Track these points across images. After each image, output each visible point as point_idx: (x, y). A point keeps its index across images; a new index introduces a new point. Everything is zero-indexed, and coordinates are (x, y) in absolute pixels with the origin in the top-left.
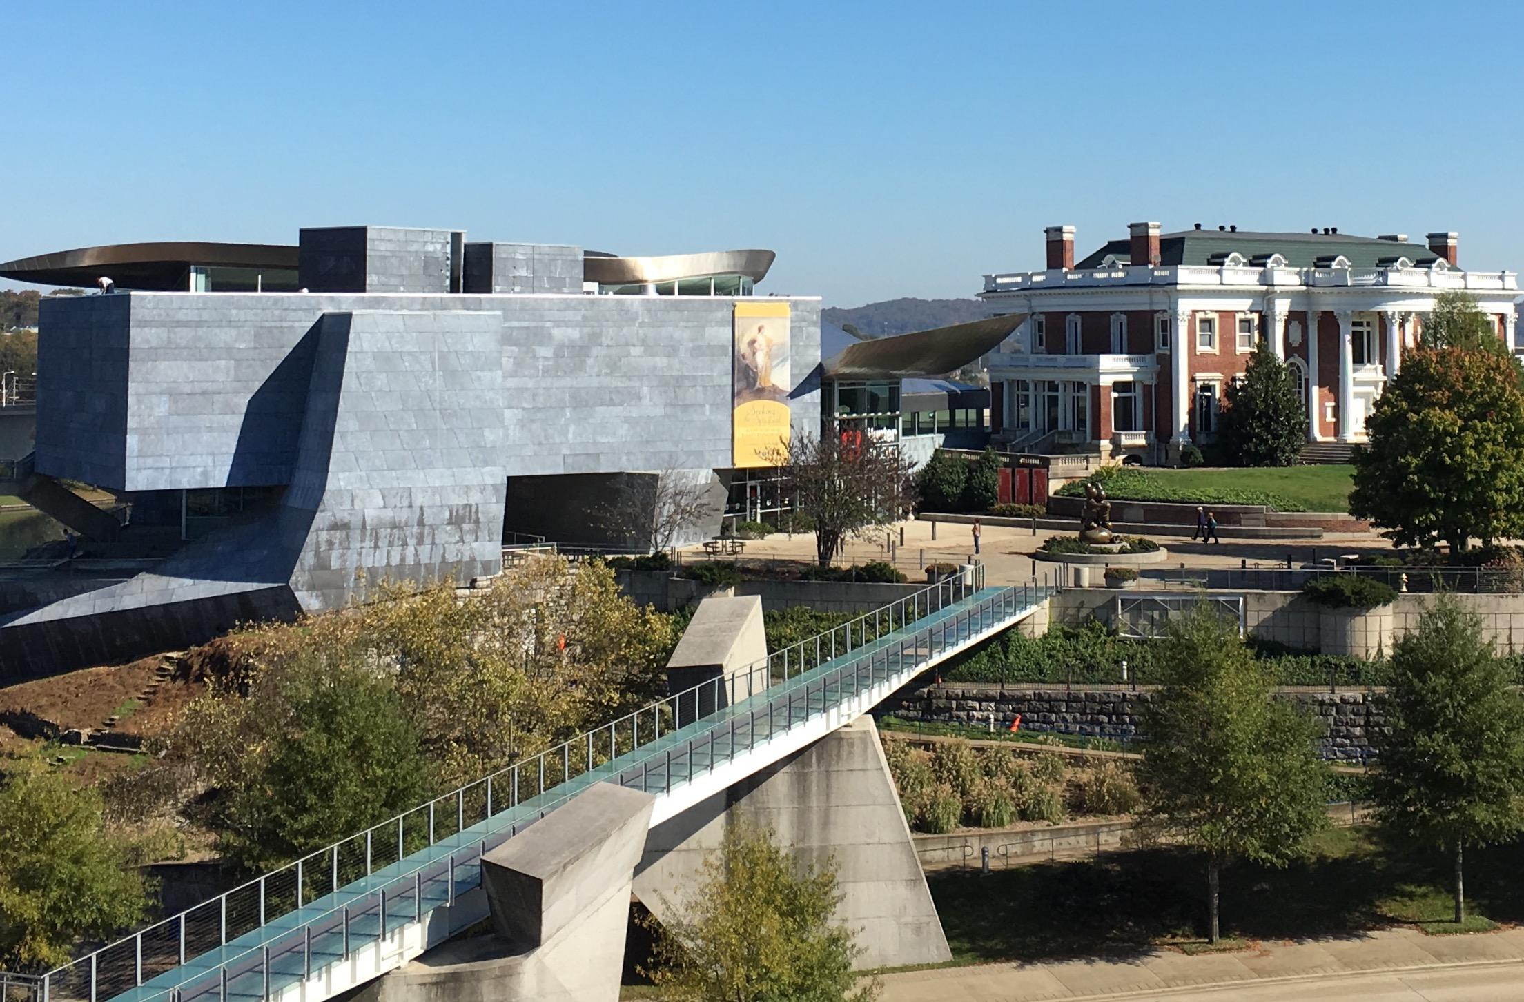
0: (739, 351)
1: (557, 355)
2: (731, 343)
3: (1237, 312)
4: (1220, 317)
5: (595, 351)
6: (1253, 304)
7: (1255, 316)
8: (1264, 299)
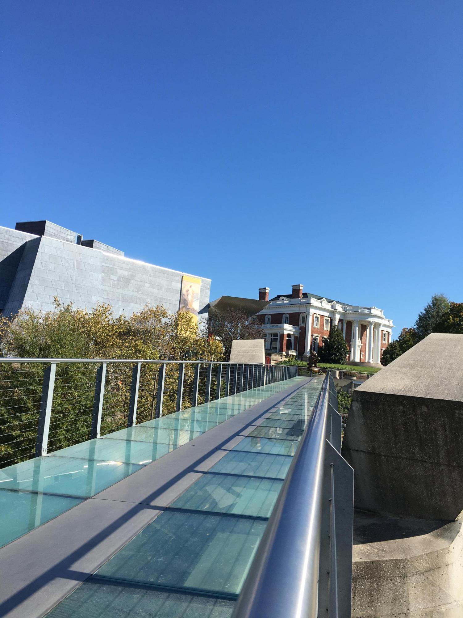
0: (183, 293)
1: (119, 280)
2: (180, 290)
3: (325, 316)
4: (320, 317)
5: (132, 281)
6: (329, 315)
7: (329, 319)
8: (333, 313)
